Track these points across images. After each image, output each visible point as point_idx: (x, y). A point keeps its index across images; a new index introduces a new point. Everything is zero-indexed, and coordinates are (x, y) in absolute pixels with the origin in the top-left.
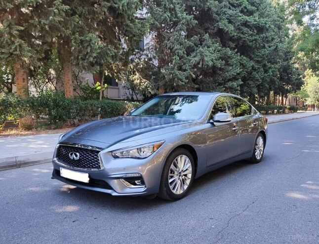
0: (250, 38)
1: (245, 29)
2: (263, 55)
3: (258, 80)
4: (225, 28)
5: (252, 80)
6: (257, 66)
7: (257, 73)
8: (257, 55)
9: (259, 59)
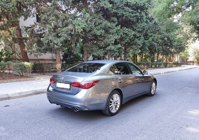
0: (131, 14)
1: (127, 8)
2: (143, 27)
3: (139, 45)
4: (105, 6)
5: (135, 45)
6: (138, 35)
7: (139, 40)
8: (139, 27)
9: (140, 30)
